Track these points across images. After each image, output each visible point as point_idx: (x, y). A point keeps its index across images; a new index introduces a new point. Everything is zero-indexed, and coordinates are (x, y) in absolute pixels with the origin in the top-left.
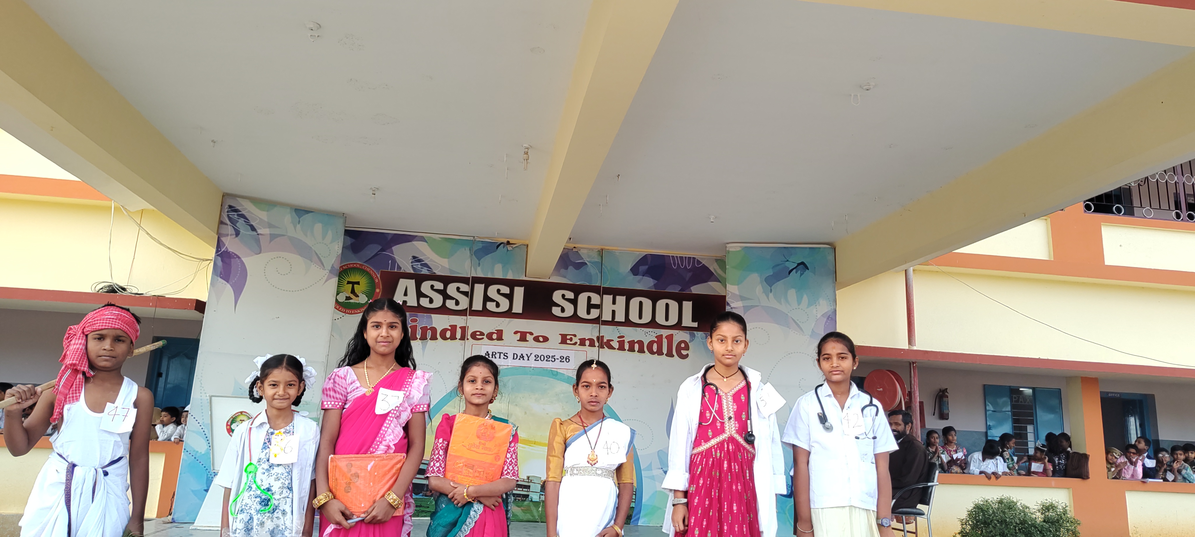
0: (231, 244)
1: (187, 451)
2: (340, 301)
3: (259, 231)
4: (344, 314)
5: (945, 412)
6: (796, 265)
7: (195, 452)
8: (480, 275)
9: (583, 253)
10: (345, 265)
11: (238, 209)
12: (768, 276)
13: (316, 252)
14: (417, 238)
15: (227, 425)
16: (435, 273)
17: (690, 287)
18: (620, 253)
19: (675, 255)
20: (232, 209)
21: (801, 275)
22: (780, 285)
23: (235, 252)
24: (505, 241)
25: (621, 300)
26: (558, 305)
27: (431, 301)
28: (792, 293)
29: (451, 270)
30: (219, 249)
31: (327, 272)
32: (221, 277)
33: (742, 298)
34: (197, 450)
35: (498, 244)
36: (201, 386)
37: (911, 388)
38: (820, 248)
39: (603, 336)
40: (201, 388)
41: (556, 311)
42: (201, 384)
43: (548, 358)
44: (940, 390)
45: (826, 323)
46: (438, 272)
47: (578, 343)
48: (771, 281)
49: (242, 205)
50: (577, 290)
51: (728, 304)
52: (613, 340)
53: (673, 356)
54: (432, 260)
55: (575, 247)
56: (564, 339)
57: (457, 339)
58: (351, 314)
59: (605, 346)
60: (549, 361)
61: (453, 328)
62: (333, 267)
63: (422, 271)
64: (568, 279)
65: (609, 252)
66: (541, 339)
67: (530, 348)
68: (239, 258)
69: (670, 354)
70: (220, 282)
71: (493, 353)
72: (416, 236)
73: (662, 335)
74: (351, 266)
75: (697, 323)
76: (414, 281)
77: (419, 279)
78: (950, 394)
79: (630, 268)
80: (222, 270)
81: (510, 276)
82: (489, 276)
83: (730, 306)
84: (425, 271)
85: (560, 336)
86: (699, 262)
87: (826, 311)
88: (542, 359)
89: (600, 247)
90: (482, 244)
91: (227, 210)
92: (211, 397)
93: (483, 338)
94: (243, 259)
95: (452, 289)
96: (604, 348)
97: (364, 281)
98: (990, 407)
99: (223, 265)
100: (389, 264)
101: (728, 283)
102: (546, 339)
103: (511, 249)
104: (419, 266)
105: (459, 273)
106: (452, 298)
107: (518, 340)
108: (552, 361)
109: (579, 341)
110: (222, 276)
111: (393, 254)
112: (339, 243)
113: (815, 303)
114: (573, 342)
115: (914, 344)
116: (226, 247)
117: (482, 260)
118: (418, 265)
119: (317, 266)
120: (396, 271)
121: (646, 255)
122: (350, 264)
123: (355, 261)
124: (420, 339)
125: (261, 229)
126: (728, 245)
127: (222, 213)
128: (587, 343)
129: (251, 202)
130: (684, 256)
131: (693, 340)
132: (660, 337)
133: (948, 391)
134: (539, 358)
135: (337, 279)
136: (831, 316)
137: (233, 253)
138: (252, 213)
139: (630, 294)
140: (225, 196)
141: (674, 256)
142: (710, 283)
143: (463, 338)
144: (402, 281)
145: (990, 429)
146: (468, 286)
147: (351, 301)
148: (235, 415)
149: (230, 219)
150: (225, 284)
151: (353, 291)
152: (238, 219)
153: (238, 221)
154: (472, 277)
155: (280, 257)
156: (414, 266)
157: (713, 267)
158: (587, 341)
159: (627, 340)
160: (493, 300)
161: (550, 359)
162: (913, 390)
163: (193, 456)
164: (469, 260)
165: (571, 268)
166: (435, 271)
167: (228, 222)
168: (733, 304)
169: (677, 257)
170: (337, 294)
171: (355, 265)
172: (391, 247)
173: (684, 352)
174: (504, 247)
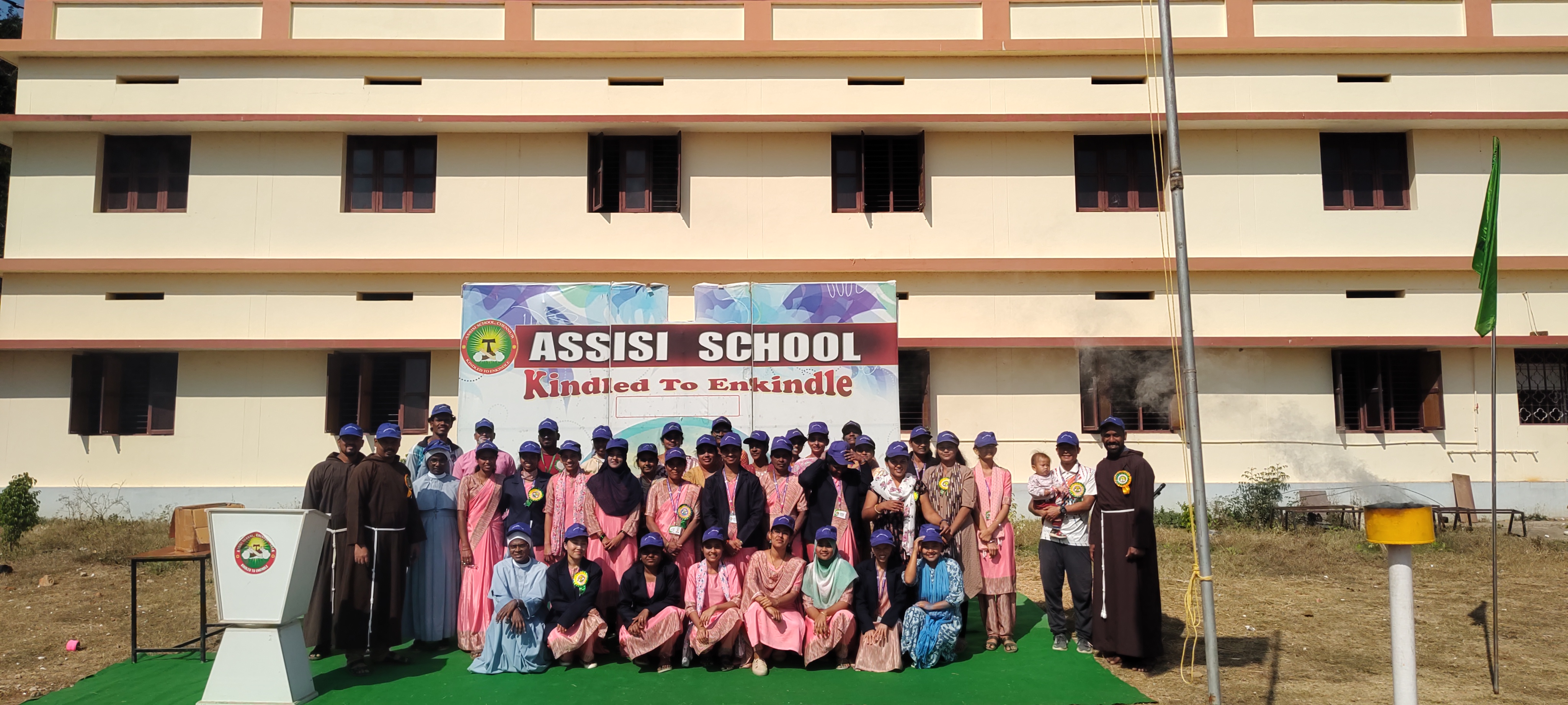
2: (477, 361)
4: (482, 374)
8: (620, 322)
9: (729, 289)
10: (478, 323)
14: (551, 288)
17: (851, 317)
19: (832, 283)
24: (644, 284)
25: (774, 337)
26: (705, 349)
29: (588, 320)
39: (757, 378)
41: (704, 355)
46: (576, 323)
47: (730, 388)
50: (726, 330)
52: (767, 382)
53: (834, 394)
54: (568, 310)
55: (720, 284)
56: (714, 385)
57: (600, 392)
58: (489, 373)
61: (596, 381)
63: (558, 323)
65: (759, 285)
66: (689, 386)
67: (678, 396)
69: (830, 392)
73: (821, 372)
74: (485, 323)
75: (859, 356)
76: (551, 333)
79: (782, 302)
81: (652, 322)
82: (630, 323)
84: (561, 323)
85: (710, 381)
93: (628, 390)
95: (591, 341)
96: (758, 391)
97: (499, 338)
100: (524, 317)
102: (694, 386)
103: (652, 291)
105: (597, 322)
106: (592, 349)
107: (664, 390)
109: (730, 385)
111: (528, 307)
114: (724, 387)
117: (621, 305)
120: (531, 324)
121: (800, 285)
122: (483, 321)
123: (489, 318)
124: (562, 395)
131: (856, 375)
132: (819, 375)
139: (784, 331)
142: (872, 310)
143: (606, 391)
144: (538, 334)
146: (608, 336)
147: (488, 360)
151: (489, 350)
154: (612, 325)
156: (550, 318)
158: (738, 385)
159: (782, 380)
164: (608, 306)
165: (717, 307)
166: (572, 322)
169: (834, 285)
171: (488, 322)
172: (525, 300)
173: (846, 389)
174: (643, 291)
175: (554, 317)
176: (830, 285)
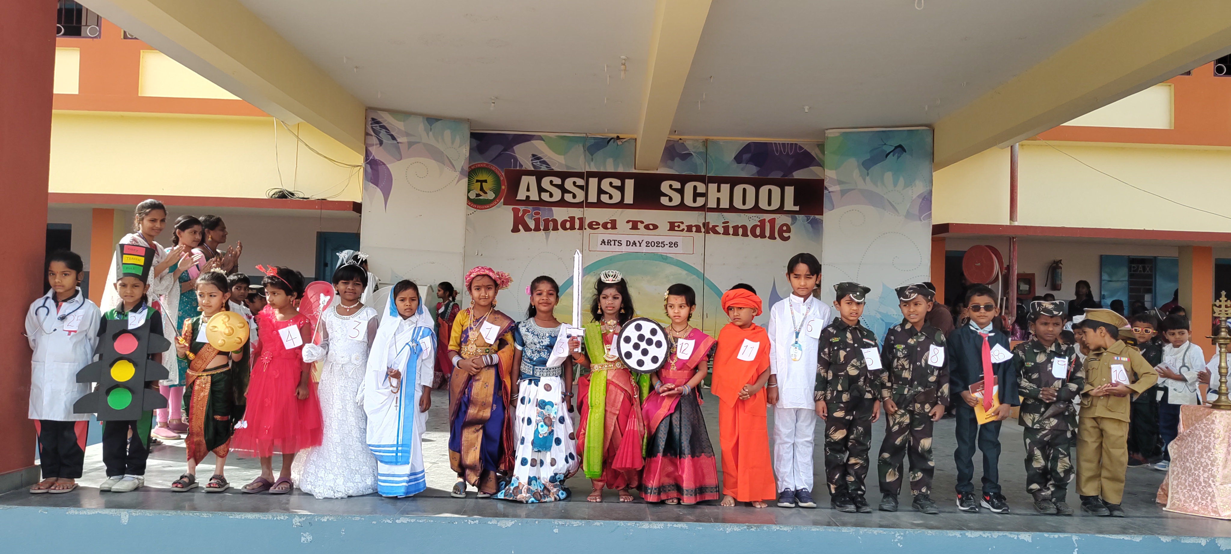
0: (377, 153)
2: (471, 197)
3: (399, 140)
4: (475, 210)
5: (1059, 282)
6: (894, 148)
8: (593, 168)
9: (688, 144)
10: (473, 165)
11: (379, 121)
12: (866, 160)
13: (448, 156)
14: (535, 137)
18: (724, 142)
19: (777, 143)
20: (375, 121)
21: (898, 158)
22: (876, 169)
23: (381, 160)
24: (615, 136)
25: (725, 188)
26: (666, 195)
27: (551, 195)
28: (888, 176)
29: (567, 167)
30: (368, 158)
31: (458, 174)
32: (372, 183)
33: (840, 182)
35: (609, 139)
38: (918, 130)
43: (658, 244)
44: (1054, 261)
45: (921, 204)
47: (686, 230)
48: (867, 165)
49: (383, 118)
51: (826, 188)
52: (718, 226)
53: (775, 238)
54: (549, 158)
55: (680, 139)
56: (672, 227)
58: (482, 209)
59: (710, 232)
61: (572, 219)
62: (462, 169)
64: (674, 170)
65: (714, 142)
66: (651, 227)
67: (641, 235)
68: (384, 164)
69: (772, 237)
70: (371, 186)
71: (608, 240)
72: (534, 135)
74: (479, 166)
77: (539, 176)
78: (1064, 266)
79: (733, 157)
80: (372, 176)
82: (602, 170)
83: (828, 189)
84: (544, 168)
86: (801, 148)
87: (922, 192)
88: (653, 245)
89: (705, 138)
90: (594, 140)
91: (370, 122)
94: (388, 166)
95: (569, 184)
97: (490, 179)
98: (1105, 277)
99: (372, 172)
101: (826, 168)
102: (655, 227)
103: (621, 143)
104: (539, 163)
105: (574, 168)
110: (372, 181)
112: (467, 146)
113: (911, 185)
114: (681, 229)
115: (1016, 220)
116: (373, 156)
117: (594, 156)
118: (537, 162)
119: (449, 169)
121: (749, 143)
122: (477, 164)
123: (482, 161)
124: (543, 230)
125: (400, 138)
126: (827, 132)
127: (367, 126)
128: (694, 229)
129: (389, 113)
130: (786, 142)
131: (794, 223)
132: (763, 222)
133: (1062, 261)
134: (650, 245)
135: (467, 178)
136: (926, 197)
137: (379, 160)
138: (392, 125)
139: (733, 182)
140: (369, 109)
142: (811, 168)
143: (581, 228)
147: (481, 198)
149: (374, 130)
150: (375, 188)
151: (482, 189)
152: (381, 130)
153: (380, 132)
155: (418, 162)
157: (814, 152)
159: (731, 225)
160: (606, 193)
161: (660, 245)
162: (1011, 264)
165: (677, 159)
167: (373, 133)
168: (831, 187)
169: (779, 144)
170: (469, 192)
171: (482, 165)
172: (513, 147)
173: (786, 235)
174: (614, 142)
176: (775, 143)
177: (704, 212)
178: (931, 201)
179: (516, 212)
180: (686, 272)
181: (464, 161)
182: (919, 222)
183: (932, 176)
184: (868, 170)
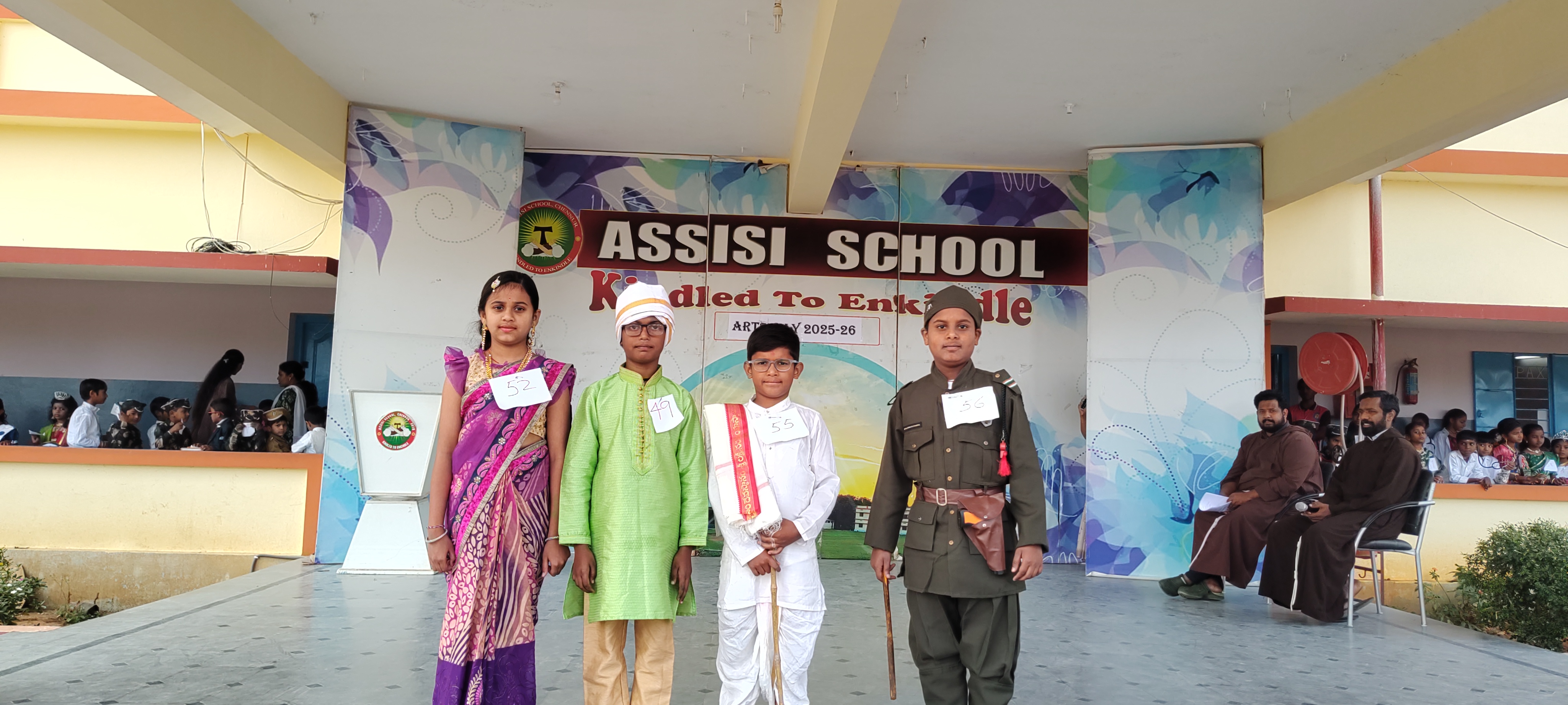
0: (366, 176)
1: (329, 468)
2: (524, 252)
3: (404, 157)
5: (1413, 392)
6: (1199, 176)
7: (340, 469)
8: (722, 210)
9: (871, 173)
10: (529, 204)
11: (371, 125)
12: (1154, 196)
13: (486, 184)
14: (629, 160)
15: (378, 431)
16: (657, 211)
17: (1032, 219)
18: (926, 171)
19: (1008, 172)
20: (363, 125)
21: (1207, 192)
22: (1172, 209)
23: (372, 188)
24: (756, 160)
25: (929, 242)
26: (835, 253)
27: (654, 252)
28: (1192, 221)
29: (679, 207)
30: (350, 184)
31: (503, 213)
32: (356, 225)
33: (1113, 231)
34: (342, 465)
35: (746, 165)
36: (341, 378)
37: (1374, 359)
38: (1237, 149)
39: (904, 295)
40: (342, 380)
41: (833, 261)
42: (341, 374)
43: (823, 329)
44: (1405, 361)
45: (1246, 264)
46: (662, 210)
47: (867, 307)
48: (1158, 203)
49: (376, 119)
50: (864, 229)
51: (1091, 241)
52: (918, 301)
53: (1007, 321)
54: (651, 193)
55: (858, 166)
56: (846, 302)
57: (693, 305)
58: (543, 273)
59: (906, 310)
60: (826, 333)
61: (688, 290)
62: (511, 206)
63: (638, 209)
64: (849, 213)
65: (909, 170)
66: (813, 302)
68: (378, 196)
69: (1002, 319)
70: (355, 231)
71: (745, 323)
72: (629, 158)
73: (991, 291)
74: (539, 204)
75: (1042, 272)
76: (628, 222)
77: (636, 221)
78: (1420, 367)
79: (941, 193)
80: (357, 215)
81: (765, 213)
82: (735, 213)
83: (1094, 244)
84: (643, 209)
85: (840, 297)
86: (1045, 181)
87: (1247, 245)
88: (816, 331)
89: (896, 164)
90: (723, 165)
91: (355, 127)
92: (352, 393)
93: (730, 303)
94: (384, 197)
95: (682, 234)
96: (905, 312)
97: (557, 226)
98: (1481, 385)
99: (357, 207)
100: (592, 200)
101: (1091, 209)
102: (820, 302)
103: (765, 171)
104: (635, 202)
105: (690, 210)
106: (683, 247)
107: (779, 305)
108: (829, 332)
109: (868, 303)
110: (356, 222)
111: (597, 186)
112: (518, 170)
113: (1229, 234)
114: (859, 305)
115: (1381, 293)
116: (360, 181)
117: (724, 190)
118: (632, 200)
119: (489, 205)
120: (602, 210)
121: (966, 173)
122: (537, 202)
123: (544, 197)
125: (406, 153)
126: (1090, 152)
127: (349, 132)
128: (880, 306)
129: (390, 114)
130: (1022, 172)
131: (1037, 297)
132: (987, 295)
133: (1417, 362)
134: (811, 330)
135: (518, 223)
136: (1254, 254)
137: (369, 189)
138: (391, 131)
139: (941, 233)
140: (352, 106)
141: (1007, 174)
142: (1062, 212)
143: (702, 303)
144: (611, 224)
145: (1480, 416)
146: (705, 229)
147: (542, 255)
148: (387, 416)
149: (361, 139)
150: (363, 234)
151: (543, 241)
152: (373, 139)
153: (373, 143)
154: (711, 215)
155: (436, 194)
156: (627, 202)
157: (1067, 188)
158: (879, 303)
160: (741, 248)
161: (827, 330)
162: (1376, 362)
163: (337, 473)
164: (706, 190)
165: (853, 197)
166: (657, 209)
167: (360, 145)
168: (1099, 240)
169: (1011, 174)
170: (521, 246)
171: (544, 204)
172: (594, 176)
173: (1024, 315)
174: (754, 170)
175: (632, 201)
176: (1006, 174)
177: (896, 280)
178: (1262, 261)
179: (597, 277)
180: (869, 374)
181: (513, 193)
182: (1244, 293)
183: (1262, 221)
184: (1158, 212)
